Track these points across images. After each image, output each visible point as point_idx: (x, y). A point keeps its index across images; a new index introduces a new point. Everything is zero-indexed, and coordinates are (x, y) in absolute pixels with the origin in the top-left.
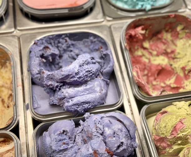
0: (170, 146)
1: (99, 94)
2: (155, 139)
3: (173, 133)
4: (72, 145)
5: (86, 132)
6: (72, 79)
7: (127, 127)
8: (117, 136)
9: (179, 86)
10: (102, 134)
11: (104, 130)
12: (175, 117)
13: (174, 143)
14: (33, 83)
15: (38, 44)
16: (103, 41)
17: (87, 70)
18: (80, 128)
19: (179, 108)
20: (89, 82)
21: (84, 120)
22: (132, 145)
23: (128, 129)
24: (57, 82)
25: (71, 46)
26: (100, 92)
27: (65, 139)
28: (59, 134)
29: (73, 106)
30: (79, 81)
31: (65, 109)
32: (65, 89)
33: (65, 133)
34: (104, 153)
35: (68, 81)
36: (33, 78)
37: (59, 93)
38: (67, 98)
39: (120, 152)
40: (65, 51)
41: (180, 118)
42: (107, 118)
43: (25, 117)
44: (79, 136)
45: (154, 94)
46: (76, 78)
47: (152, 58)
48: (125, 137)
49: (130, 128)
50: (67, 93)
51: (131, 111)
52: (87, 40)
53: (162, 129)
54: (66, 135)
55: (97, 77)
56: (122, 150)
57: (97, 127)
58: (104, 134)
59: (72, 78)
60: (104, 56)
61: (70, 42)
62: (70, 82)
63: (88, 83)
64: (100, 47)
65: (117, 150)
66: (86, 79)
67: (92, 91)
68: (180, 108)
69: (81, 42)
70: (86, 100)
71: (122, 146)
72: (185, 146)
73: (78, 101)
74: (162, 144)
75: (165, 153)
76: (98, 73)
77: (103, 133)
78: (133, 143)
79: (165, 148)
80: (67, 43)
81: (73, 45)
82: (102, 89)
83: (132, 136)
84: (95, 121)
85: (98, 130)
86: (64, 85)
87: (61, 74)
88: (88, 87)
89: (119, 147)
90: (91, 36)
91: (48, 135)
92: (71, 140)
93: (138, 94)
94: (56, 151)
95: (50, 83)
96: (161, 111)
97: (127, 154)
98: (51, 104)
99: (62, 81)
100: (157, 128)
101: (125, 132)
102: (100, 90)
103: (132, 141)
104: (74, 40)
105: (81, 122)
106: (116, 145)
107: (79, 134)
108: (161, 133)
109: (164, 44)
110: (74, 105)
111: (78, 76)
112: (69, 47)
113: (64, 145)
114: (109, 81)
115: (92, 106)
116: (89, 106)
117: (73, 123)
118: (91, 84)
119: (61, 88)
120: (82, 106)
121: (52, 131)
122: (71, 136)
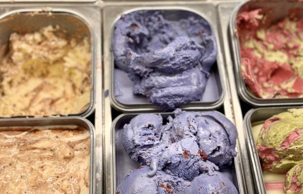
0: (278, 160)
1: (196, 87)
2: (259, 150)
3: (285, 144)
4: (158, 142)
5: (176, 130)
6: (165, 65)
7: (227, 130)
8: (214, 138)
9: (298, 91)
10: (195, 134)
11: (198, 130)
12: (289, 125)
13: (284, 157)
14: (116, 66)
15: (126, 19)
16: (205, 24)
17: (184, 56)
18: (169, 125)
19: (295, 116)
20: (185, 72)
21: (173, 117)
22: (231, 152)
23: (228, 133)
24: (146, 67)
25: (165, 27)
26: (197, 86)
27: (150, 134)
28: (144, 128)
29: (162, 97)
30: (172, 69)
31: (153, 101)
32: (155, 76)
34: (197, 155)
35: (160, 67)
36: (117, 60)
37: (147, 81)
38: (156, 88)
39: (216, 157)
40: (156, 32)
41: (296, 127)
42: (202, 118)
43: (103, 105)
45: (265, 96)
46: (171, 64)
47: (267, 53)
48: (223, 142)
49: (231, 132)
50: (157, 81)
51: (233, 114)
52: (185, 20)
53: (270, 138)
54: (152, 129)
55: (194, 67)
56: (218, 156)
57: (190, 125)
58: (198, 135)
59: (165, 63)
60: (206, 43)
61: (164, 21)
62: (162, 69)
63: (183, 73)
64: (201, 32)
65: (211, 154)
66: (182, 67)
67: (187, 82)
68: (298, 116)
69: (178, 23)
70: (179, 92)
71: (218, 151)
72: (297, 162)
73: (169, 92)
74: (268, 157)
75: (271, 168)
76: (196, 62)
77: (196, 132)
78: (232, 150)
79: (271, 162)
80: (160, 22)
81: (167, 25)
82: (200, 82)
83: (231, 142)
84: (188, 118)
85: (191, 129)
86: (154, 72)
87: (152, 57)
88: (183, 77)
89: (214, 151)
90: (191, 16)
91: (131, 128)
92: (157, 137)
93: (244, 94)
94: (139, 145)
95: (137, 67)
96: (272, 118)
97: (224, 162)
98: (135, 93)
99: (153, 66)
100: (263, 137)
101: (223, 135)
102: (197, 83)
103: (231, 148)
104: (169, 19)
105: (170, 118)
106: (212, 149)
107: (166, 132)
108: (268, 143)
109: (286, 36)
110: (164, 97)
111: (173, 62)
112: (161, 27)
113: (149, 141)
114: (208, 74)
115: (185, 101)
116: (182, 100)
117: (161, 118)
118: (187, 75)
119: (150, 75)
120: (173, 100)
121: (136, 124)
122: (157, 132)
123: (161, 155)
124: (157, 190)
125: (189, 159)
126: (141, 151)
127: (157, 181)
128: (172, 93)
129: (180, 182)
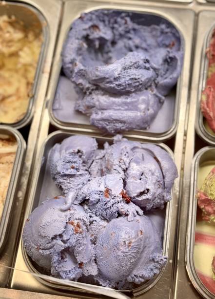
1: (142, 114)
2: (199, 198)
4: (83, 172)
5: (107, 162)
6: (108, 85)
7: (163, 171)
8: (145, 178)
10: (125, 171)
11: (129, 167)
14: (63, 73)
15: (85, 19)
16: (177, 35)
17: (132, 77)
18: (101, 153)
20: (134, 95)
22: (163, 196)
23: (164, 174)
24: (90, 83)
25: (132, 32)
26: (144, 112)
27: (75, 162)
28: (72, 153)
29: (101, 120)
30: (116, 90)
31: (91, 122)
32: (97, 95)
33: (80, 154)
34: (118, 197)
35: (102, 85)
36: (64, 67)
37: (89, 98)
38: (97, 108)
39: (142, 200)
40: (121, 36)
42: (142, 150)
44: (97, 162)
46: (114, 85)
48: (155, 184)
49: (167, 173)
50: (98, 101)
52: (156, 27)
53: (212, 188)
54: (80, 157)
55: (146, 89)
56: (144, 200)
57: (121, 159)
58: (128, 172)
59: (108, 83)
60: (169, 60)
61: (131, 25)
62: (104, 88)
63: (131, 95)
64: (171, 43)
65: (138, 196)
66: (128, 89)
67: (133, 107)
69: (148, 29)
70: (121, 117)
71: (146, 193)
73: (110, 116)
74: (207, 208)
75: (209, 220)
76: (149, 84)
77: (127, 169)
78: (165, 194)
79: (209, 214)
80: (126, 26)
81: (134, 30)
82: (150, 108)
83: (166, 185)
84: (122, 149)
85: (121, 164)
86: (97, 89)
87: (94, 73)
88: (129, 100)
89: (142, 194)
90: (163, 23)
91: (59, 150)
92: (84, 166)
94: (60, 173)
95: (80, 81)
97: (151, 206)
99: (95, 83)
100: (207, 184)
101: (157, 176)
103: (165, 191)
104: (139, 24)
105: (106, 145)
106: (139, 191)
107: (97, 161)
108: (209, 192)
110: (103, 120)
111: (117, 83)
112: (128, 32)
113: (72, 169)
114: (163, 98)
115: (127, 128)
116: (123, 126)
117: (96, 144)
118: (134, 98)
119: (93, 92)
120: (113, 124)
121: (65, 147)
122: (86, 160)
123: (80, 189)
124: (65, 227)
125: (108, 199)
126: (62, 180)
127: (68, 217)
128: (113, 117)
129: (95, 221)
